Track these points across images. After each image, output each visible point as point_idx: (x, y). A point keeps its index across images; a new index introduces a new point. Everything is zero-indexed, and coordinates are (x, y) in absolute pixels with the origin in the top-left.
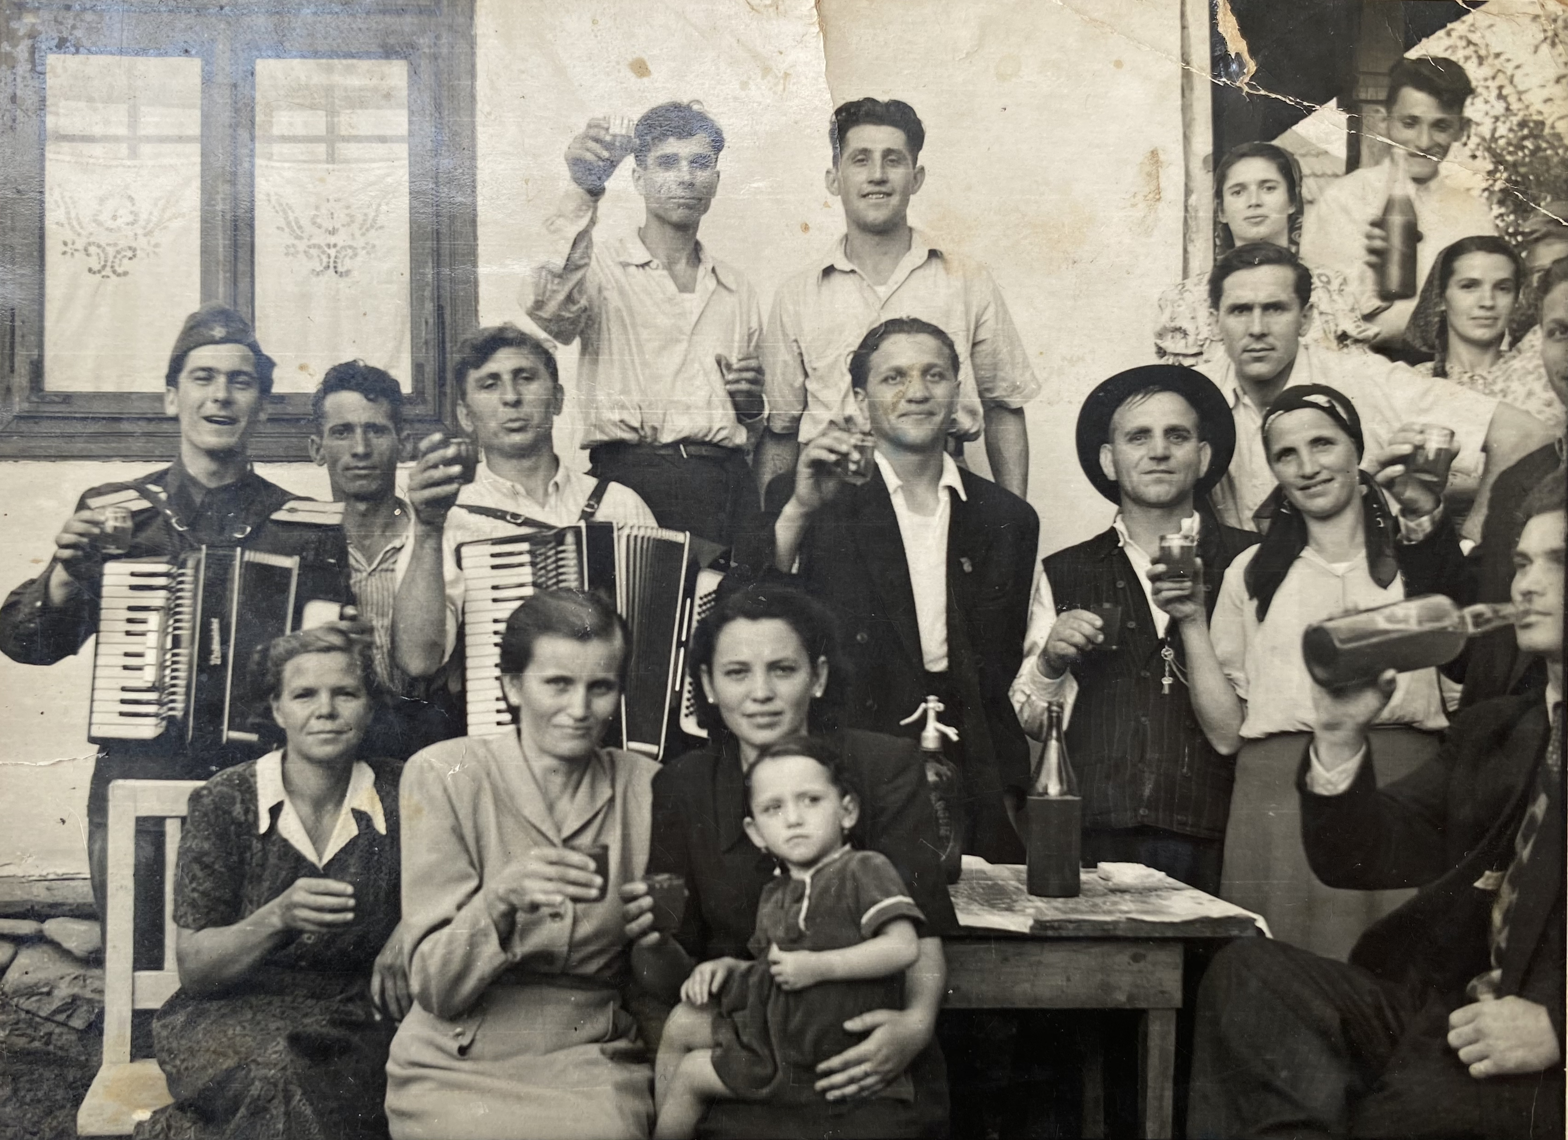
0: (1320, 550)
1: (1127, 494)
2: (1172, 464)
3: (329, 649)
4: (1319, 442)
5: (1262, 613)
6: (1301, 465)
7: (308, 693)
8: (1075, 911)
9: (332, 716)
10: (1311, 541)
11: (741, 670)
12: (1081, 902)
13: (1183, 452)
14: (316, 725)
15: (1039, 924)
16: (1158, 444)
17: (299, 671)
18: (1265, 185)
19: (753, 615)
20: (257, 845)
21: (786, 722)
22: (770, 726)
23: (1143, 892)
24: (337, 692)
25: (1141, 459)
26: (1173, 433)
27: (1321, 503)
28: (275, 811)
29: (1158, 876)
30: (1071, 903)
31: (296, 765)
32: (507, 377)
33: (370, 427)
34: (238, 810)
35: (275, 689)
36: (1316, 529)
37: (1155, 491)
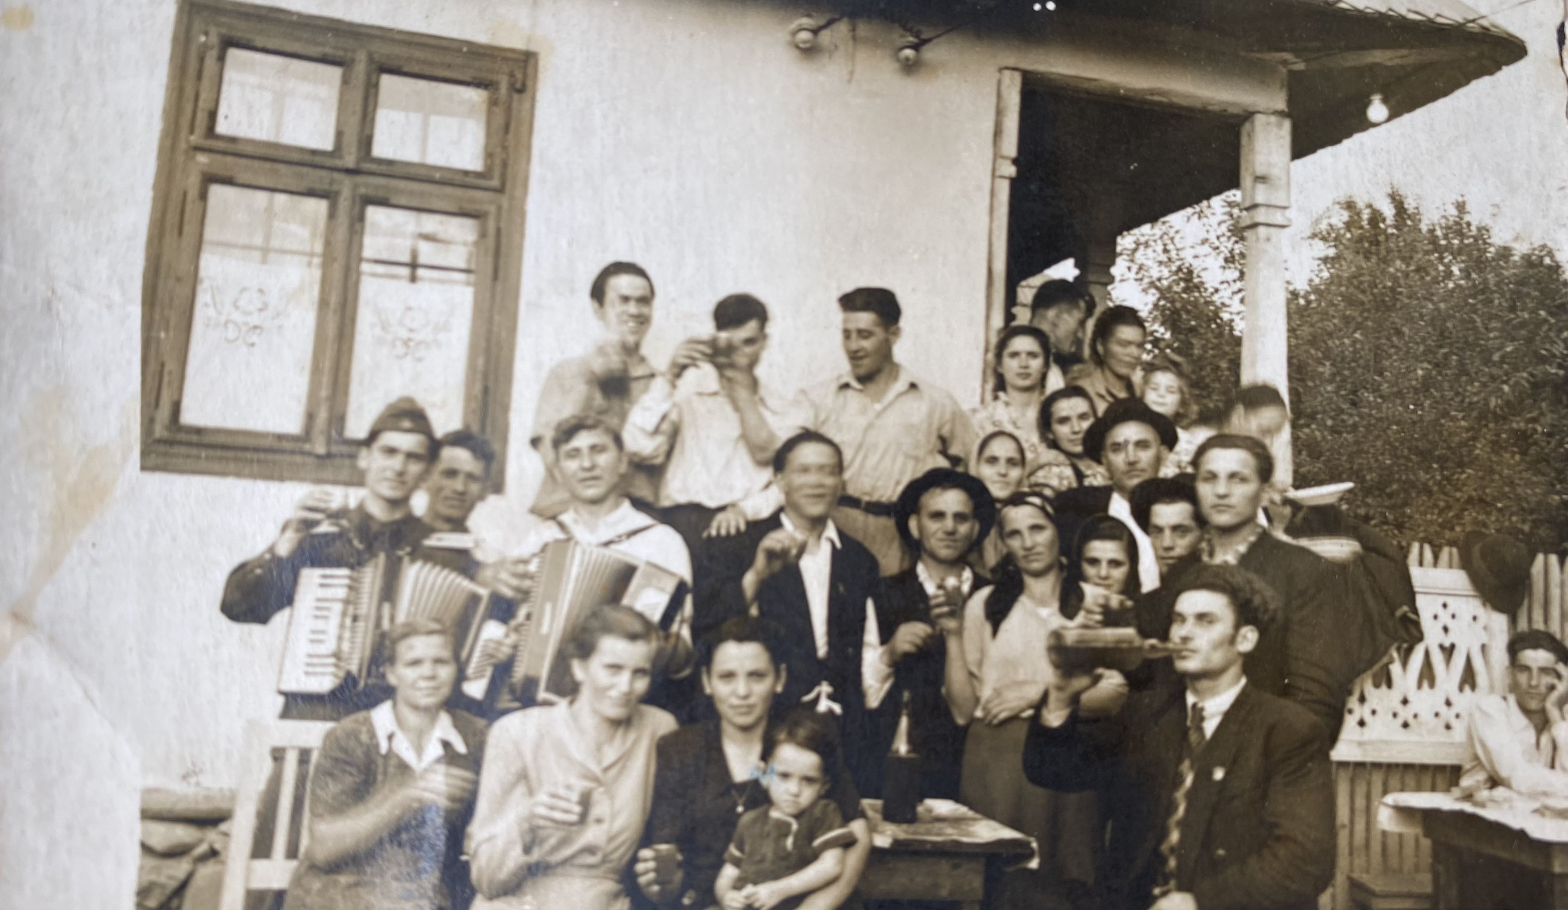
0: (1032, 597)
1: (926, 550)
2: (958, 536)
3: (431, 633)
4: (1036, 528)
5: (995, 632)
6: (1023, 540)
7: (416, 663)
8: (915, 833)
9: (433, 678)
10: (1026, 591)
11: (729, 676)
12: (921, 827)
13: (964, 529)
14: (422, 684)
15: (896, 843)
16: (949, 523)
17: (411, 648)
18: (1032, 355)
19: (741, 638)
20: (380, 762)
21: (758, 712)
22: (747, 714)
23: (956, 821)
24: (438, 661)
25: (938, 530)
26: (959, 517)
27: (1036, 566)
28: (390, 737)
29: (962, 810)
30: (912, 828)
31: (406, 711)
32: (585, 451)
33: (470, 476)
34: (364, 737)
35: (392, 660)
36: (1029, 581)
37: (944, 552)
